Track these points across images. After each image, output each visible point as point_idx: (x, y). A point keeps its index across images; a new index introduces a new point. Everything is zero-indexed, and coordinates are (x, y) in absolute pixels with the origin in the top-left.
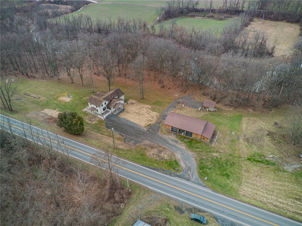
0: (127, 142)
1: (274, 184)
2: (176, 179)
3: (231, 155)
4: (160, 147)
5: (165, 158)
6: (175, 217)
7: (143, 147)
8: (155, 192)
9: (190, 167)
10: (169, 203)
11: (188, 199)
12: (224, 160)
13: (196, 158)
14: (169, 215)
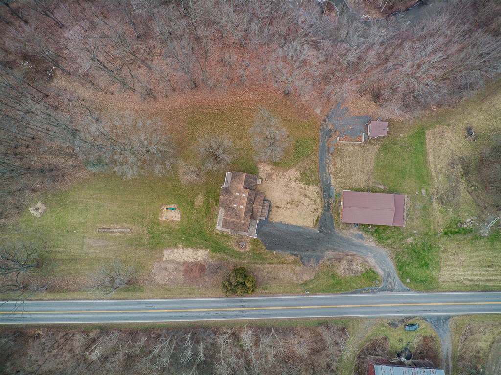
0: (306, 263)
1: (471, 257)
2: (381, 294)
3: (427, 234)
4: (348, 255)
5: (359, 270)
6: (392, 332)
7: (328, 263)
8: (367, 319)
9: (388, 272)
10: (382, 323)
11: (398, 312)
12: (421, 245)
13: (391, 256)
14: (386, 333)
